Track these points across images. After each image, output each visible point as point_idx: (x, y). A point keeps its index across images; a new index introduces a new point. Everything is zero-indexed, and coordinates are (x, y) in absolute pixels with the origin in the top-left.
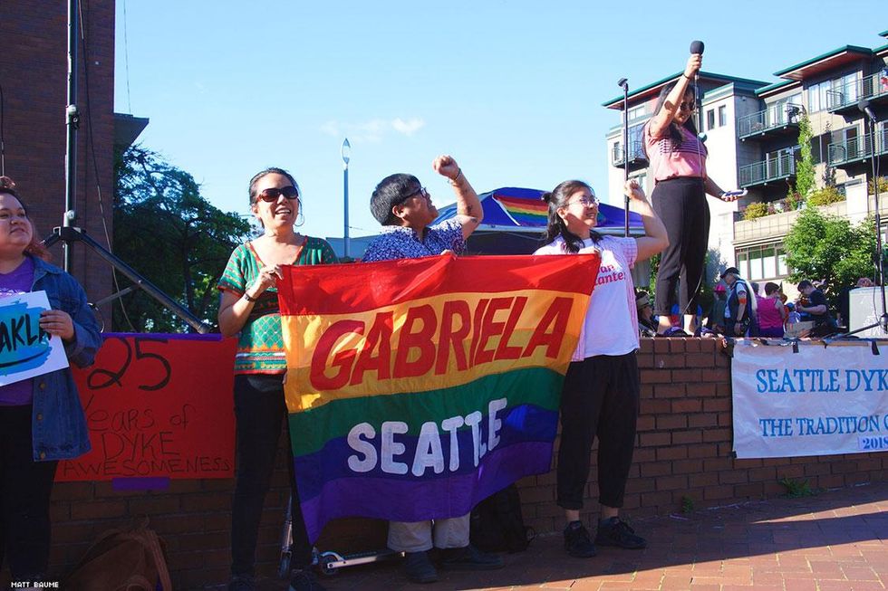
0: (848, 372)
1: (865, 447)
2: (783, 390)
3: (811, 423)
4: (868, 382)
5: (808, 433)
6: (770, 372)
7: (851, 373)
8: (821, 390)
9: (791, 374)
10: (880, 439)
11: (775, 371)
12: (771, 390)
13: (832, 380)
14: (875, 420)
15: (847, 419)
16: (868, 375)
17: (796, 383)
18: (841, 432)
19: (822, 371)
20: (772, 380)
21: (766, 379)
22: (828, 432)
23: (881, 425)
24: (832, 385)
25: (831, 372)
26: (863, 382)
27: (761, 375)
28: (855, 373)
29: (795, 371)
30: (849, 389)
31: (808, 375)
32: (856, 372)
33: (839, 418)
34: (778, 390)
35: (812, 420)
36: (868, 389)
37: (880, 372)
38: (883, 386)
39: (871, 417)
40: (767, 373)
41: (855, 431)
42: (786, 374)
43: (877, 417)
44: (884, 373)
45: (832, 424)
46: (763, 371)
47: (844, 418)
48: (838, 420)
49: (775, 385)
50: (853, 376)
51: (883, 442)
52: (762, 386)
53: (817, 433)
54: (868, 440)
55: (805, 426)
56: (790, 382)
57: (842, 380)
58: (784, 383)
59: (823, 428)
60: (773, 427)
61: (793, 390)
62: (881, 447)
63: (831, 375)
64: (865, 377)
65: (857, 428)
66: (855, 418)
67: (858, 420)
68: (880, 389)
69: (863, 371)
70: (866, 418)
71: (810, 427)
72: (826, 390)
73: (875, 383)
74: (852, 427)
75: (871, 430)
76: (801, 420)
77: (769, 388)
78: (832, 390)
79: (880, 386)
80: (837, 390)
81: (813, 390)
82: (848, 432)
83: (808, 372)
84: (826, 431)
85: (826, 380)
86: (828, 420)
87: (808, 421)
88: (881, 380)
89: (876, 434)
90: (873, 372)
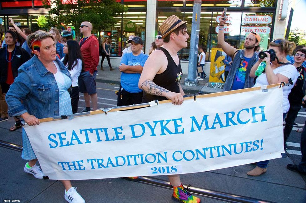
1: (154, 173)
2: (71, 144)
3: (100, 162)
4: (152, 130)
5: (99, 167)
6: (59, 134)
7: (135, 127)
8: (108, 140)
9: (78, 133)
10: (168, 168)
11: (65, 133)
12: (62, 145)
13: (117, 133)
15: (135, 156)
16: (153, 125)
17: (82, 138)
18: (129, 164)
19: (105, 129)
20: (61, 139)
21: (57, 139)
22: (118, 165)
23: (170, 158)
24: (117, 136)
25: (115, 129)
26: (148, 130)
27: (52, 137)
28: (140, 126)
29: (81, 131)
30: (134, 136)
31: (92, 132)
33: (128, 156)
34: (67, 145)
35: (102, 160)
36: (153, 134)
37: (162, 122)
39: (159, 154)
40: (57, 136)
41: (142, 163)
42: (74, 133)
43: (165, 153)
44: (164, 123)
45: (121, 161)
46: (54, 135)
47: (131, 156)
48: (126, 158)
49: (65, 142)
51: (171, 169)
52: (54, 144)
53: (107, 166)
54: (156, 168)
55: (95, 164)
56: (77, 139)
57: (127, 132)
58: (72, 140)
59: (112, 163)
60: (69, 166)
61: (80, 143)
62: (168, 172)
63: (116, 131)
64: (150, 127)
65: (145, 161)
66: (142, 155)
67: (144, 157)
68: (163, 134)
69: (148, 124)
70: (154, 155)
71: (99, 164)
73: (158, 130)
74: (139, 160)
75: (159, 161)
77: (59, 144)
78: (118, 139)
79: (163, 132)
80: (124, 139)
82: (136, 164)
84: (115, 164)
85: (112, 134)
86: (116, 158)
87: (98, 160)
88: (163, 128)
89: (163, 165)
90: (156, 122)
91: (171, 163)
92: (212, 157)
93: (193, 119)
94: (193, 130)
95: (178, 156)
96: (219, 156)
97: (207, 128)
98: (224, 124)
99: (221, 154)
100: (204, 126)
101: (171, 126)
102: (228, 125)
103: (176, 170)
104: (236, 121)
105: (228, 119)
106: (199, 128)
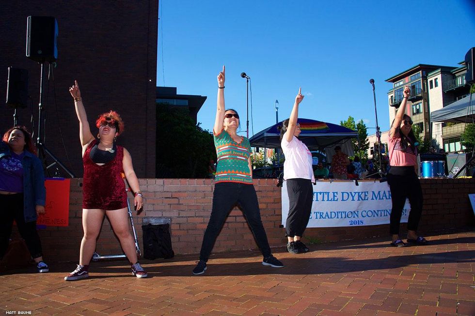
0: (343, 193)
1: (351, 224)
3: (322, 214)
4: (353, 197)
5: (320, 218)
7: (344, 194)
8: (328, 200)
10: (359, 221)
13: (334, 196)
14: (356, 212)
15: (341, 212)
16: (353, 194)
18: (338, 217)
19: (328, 193)
22: (331, 218)
23: (360, 215)
24: (334, 198)
25: (334, 193)
26: (351, 198)
30: (343, 200)
31: (320, 194)
32: (347, 193)
33: (337, 212)
35: (323, 213)
36: (353, 200)
37: (359, 193)
38: (360, 199)
39: (354, 212)
41: (345, 217)
43: (358, 212)
44: (360, 194)
47: (340, 212)
50: (345, 195)
51: (360, 222)
53: (325, 218)
54: (352, 221)
55: (319, 215)
57: (339, 196)
59: (328, 216)
62: (359, 224)
63: (334, 194)
64: (352, 195)
65: (347, 216)
66: (345, 212)
67: (347, 213)
68: (359, 200)
69: (351, 193)
70: (352, 213)
71: (321, 215)
72: (331, 200)
73: (356, 197)
74: (343, 215)
75: (354, 217)
76: (316, 213)
78: (334, 200)
79: (359, 199)
80: (337, 200)
81: (323, 200)
82: (342, 218)
83: (320, 193)
84: (330, 217)
85: (331, 196)
86: (331, 212)
87: (321, 213)
88: (359, 196)
89: (356, 219)
90: (355, 193)
91: (361, 219)
92: (381, 216)
93: (373, 192)
94: (373, 199)
95: (364, 214)
96: (384, 216)
97: (380, 199)
99: (385, 215)
100: (378, 198)
101: (363, 196)
103: (363, 223)
106: (376, 198)
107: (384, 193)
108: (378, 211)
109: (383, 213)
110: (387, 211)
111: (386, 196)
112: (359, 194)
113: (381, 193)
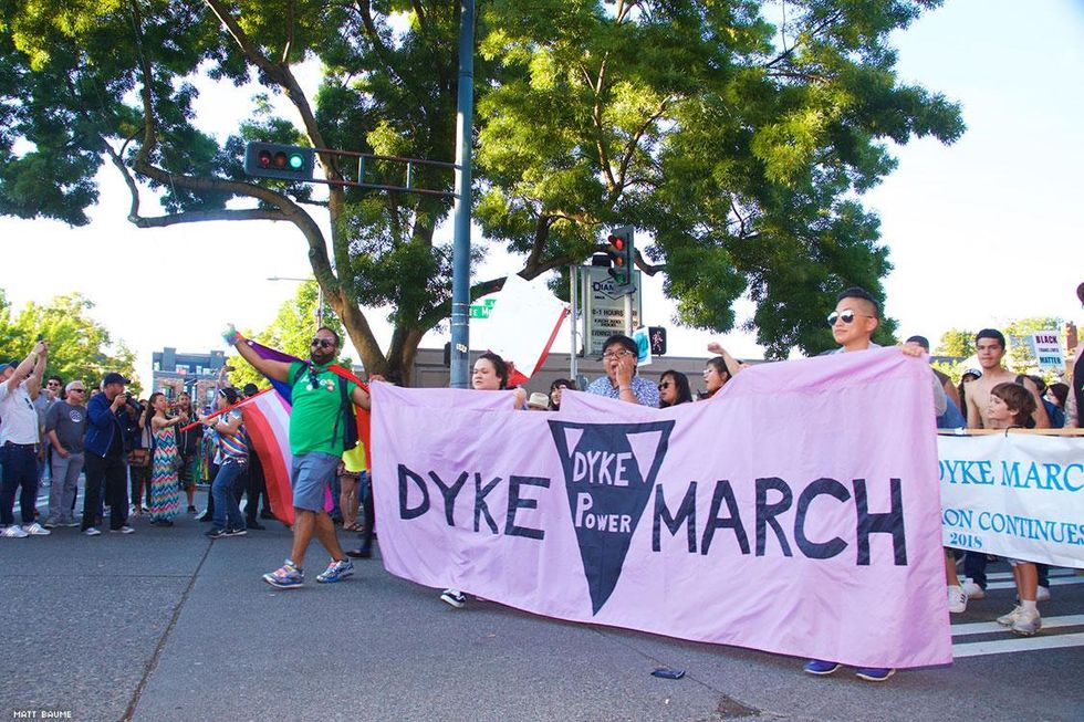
1: (954, 542)
4: (952, 473)
10: (970, 537)
14: (968, 515)
16: (952, 465)
23: (975, 523)
26: (948, 474)
36: (953, 480)
37: (963, 462)
38: (969, 479)
39: (963, 512)
43: (971, 512)
44: (967, 465)
51: (973, 541)
62: (971, 545)
64: (949, 468)
67: (942, 512)
69: (947, 462)
70: (953, 512)
73: (959, 476)
75: (961, 525)
79: (965, 478)
88: (965, 472)
89: (966, 531)
90: (957, 462)
91: (976, 532)
95: (986, 521)
97: (1019, 485)
98: (1044, 484)
101: (975, 471)
102: (1049, 487)
103: (980, 545)
104: (1062, 484)
105: (1050, 477)
107: (1033, 468)
108: (1016, 518)
109: (1026, 527)
110: (1038, 522)
111: (1037, 478)
112: (963, 467)
113: (1024, 470)
